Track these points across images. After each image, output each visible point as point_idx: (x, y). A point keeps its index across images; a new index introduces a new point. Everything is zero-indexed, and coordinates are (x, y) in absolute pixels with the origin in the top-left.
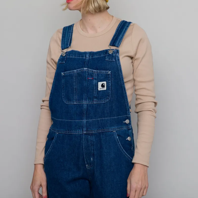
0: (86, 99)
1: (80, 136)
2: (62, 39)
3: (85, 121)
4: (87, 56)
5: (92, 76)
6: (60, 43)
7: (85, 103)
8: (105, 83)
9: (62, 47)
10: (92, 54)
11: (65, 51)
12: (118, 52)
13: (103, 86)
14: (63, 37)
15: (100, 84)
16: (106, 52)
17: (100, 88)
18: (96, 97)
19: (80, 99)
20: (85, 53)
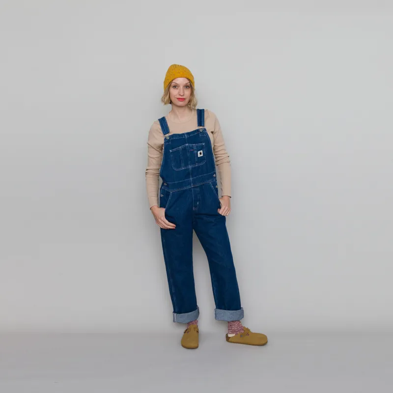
0: (191, 165)
1: (190, 190)
2: (162, 128)
3: (191, 179)
4: (186, 136)
5: (192, 149)
6: (161, 131)
7: (190, 167)
8: (202, 151)
9: (164, 133)
10: (188, 134)
11: (167, 135)
12: (205, 130)
13: (201, 154)
14: (161, 126)
15: (199, 152)
16: (198, 130)
17: (199, 156)
18: (197, 162)
19: (186, 165)
20: (183, 134)
